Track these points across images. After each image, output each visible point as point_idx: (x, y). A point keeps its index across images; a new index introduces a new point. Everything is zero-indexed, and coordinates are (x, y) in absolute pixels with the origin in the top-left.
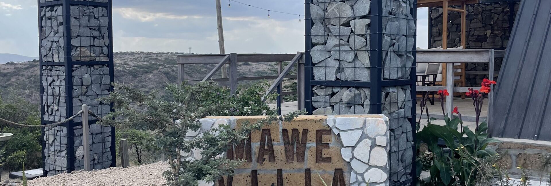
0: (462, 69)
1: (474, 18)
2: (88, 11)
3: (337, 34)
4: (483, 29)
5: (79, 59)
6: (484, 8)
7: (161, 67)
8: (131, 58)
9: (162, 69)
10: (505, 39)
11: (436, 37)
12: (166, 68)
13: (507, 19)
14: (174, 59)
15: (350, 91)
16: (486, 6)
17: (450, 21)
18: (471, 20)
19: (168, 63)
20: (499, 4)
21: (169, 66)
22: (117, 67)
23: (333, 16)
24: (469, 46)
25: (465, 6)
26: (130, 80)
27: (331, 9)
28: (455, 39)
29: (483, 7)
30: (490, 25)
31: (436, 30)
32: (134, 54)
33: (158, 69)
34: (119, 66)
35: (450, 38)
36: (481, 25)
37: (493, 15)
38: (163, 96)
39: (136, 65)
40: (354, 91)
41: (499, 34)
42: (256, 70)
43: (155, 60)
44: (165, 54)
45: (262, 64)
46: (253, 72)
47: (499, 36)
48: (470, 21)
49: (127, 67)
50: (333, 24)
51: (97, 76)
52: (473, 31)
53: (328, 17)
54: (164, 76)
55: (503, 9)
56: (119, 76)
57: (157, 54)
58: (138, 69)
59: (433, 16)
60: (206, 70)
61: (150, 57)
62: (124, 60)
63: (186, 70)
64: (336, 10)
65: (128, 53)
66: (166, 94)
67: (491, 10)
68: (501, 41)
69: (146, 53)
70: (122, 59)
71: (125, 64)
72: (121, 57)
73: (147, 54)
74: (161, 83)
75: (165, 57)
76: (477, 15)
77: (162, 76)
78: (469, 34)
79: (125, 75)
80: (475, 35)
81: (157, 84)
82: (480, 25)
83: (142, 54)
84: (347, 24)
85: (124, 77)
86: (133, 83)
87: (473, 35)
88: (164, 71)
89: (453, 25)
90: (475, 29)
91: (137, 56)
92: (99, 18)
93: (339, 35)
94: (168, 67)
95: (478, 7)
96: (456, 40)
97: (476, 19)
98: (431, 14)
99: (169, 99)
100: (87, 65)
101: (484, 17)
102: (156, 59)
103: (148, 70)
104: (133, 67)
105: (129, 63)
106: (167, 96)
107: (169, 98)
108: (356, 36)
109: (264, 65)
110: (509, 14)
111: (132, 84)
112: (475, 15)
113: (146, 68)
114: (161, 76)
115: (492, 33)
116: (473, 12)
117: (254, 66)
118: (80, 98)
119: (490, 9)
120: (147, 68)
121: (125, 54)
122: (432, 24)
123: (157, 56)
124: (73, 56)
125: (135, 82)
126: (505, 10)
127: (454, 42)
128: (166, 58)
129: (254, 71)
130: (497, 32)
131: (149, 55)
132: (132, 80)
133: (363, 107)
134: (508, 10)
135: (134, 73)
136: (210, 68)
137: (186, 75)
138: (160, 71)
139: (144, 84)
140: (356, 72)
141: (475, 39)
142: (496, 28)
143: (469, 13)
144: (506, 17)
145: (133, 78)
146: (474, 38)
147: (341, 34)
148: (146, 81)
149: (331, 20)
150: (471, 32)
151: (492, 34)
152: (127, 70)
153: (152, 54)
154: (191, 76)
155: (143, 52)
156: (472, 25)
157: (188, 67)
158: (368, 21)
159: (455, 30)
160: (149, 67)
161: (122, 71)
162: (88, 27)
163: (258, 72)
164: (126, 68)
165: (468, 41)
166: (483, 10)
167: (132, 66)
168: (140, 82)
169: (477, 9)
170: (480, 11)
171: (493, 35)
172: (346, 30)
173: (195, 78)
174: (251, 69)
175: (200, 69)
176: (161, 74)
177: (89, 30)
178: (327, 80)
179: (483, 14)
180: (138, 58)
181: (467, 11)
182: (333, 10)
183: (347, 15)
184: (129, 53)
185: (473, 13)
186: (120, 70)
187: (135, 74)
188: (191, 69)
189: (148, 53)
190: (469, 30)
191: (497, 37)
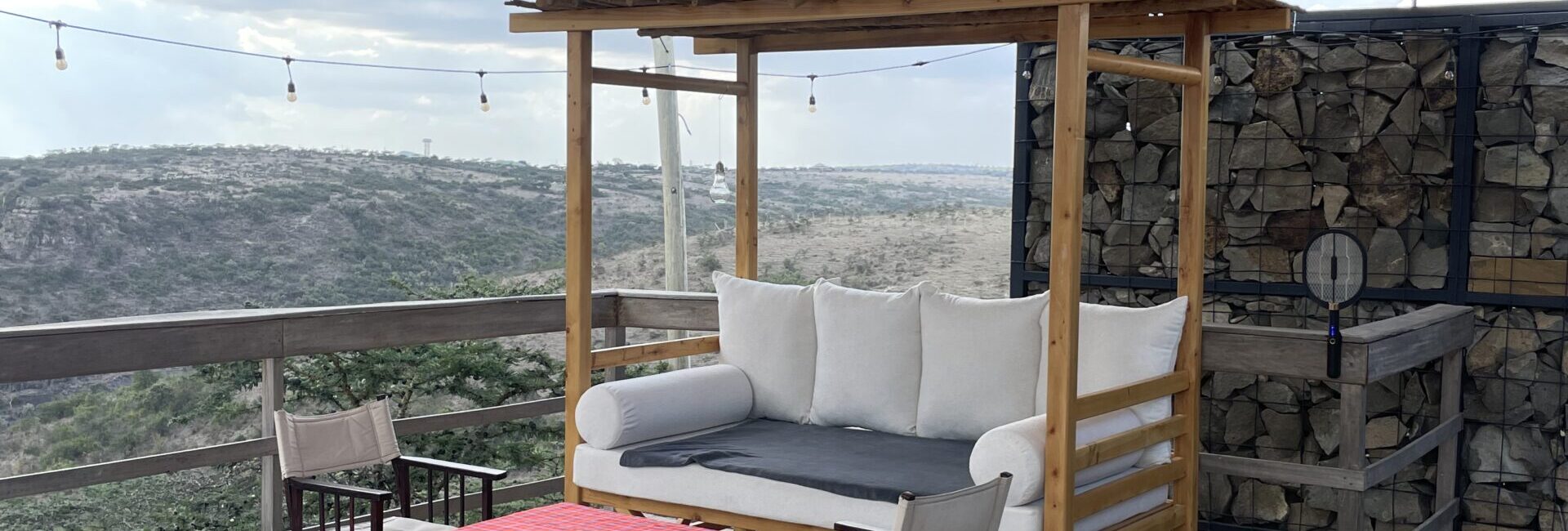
0: (1177, 442)
1: (1257, 116)
4: (1303, 179)
6: (1310, 60)
7: (338, 195)
8: (251, 164)
9: (340, 200)
10: (1422, 238)
12: (352, 197)
13: (1440, 127)
14: (377, 172)
16: (1324, 48)
17: (1128, 127)
18: (1238, 127)
19: (359, 184)
20: (1398, 39)
21: (360, 191)
22: (206, 191)
24: (1222, 265)
25: (1207, 44)
26: (242, 230)
28: (1153, 223)
29: (1303, 57)
30: (1342, 156)
32: (261, 154)
33: (327, 199)
34: (210, 188)
35: (1126, 216)
36: (1294, 156)
37: (1358, 102)
38: (338, 279)
39: (262, 185)
41: (1391, 214)
42: (618, 211)
43: (321, 174)
44: (351, 155)
45: (637, 193)
46: (609, 217)
47: (1393, 221)
48: (1231, 131)
49: (235, 193)
52: (1248, 186)
54: (346, 220)
55: (1420, 69)
56: (210, 219)
57: (329, 157)
58: (268, 199)
59: (1037, 93)
60: (470, 206)
61: (307, 165)
62: (228, 169)
63: (412, 204)
65: (241, 149)
66: (350, 275)
67: (1347, 73)
68: (1402, 248)
69: (296, 151)
70: (222, 166)
71: (228, 183)
72: (218, 163)
73: (299, 156)
74: (335, 242)
75: (351, 166)
76: (1272, 96)
77: (340, 222)
78: (1227, 199)
79: (227, 214)
80: (1258, 207)
81: (324, 243)
82: (1285, 152)
83: (284, 155)
85: (226, 222)
86: (250, 240)
87: (1248, 208)
88: (345, 207)
89: (1140, 145)
90: (1257, 176)
91: (268, 160)
94: (360, 196)
95: (1278, 53)
96: (1155, 229)
97: (1267, 118)
98: (1030, 81)
99: (356, 289)
101: (1308, 109)
102: (322, 170)
103: (297, 202)
104: (253, 191)
105: (242, 180)
106: (353, 281)
107: (357, 286)
109: (641, 197)
110: (1451, 98)
111: (247, 242)
112: (1258, 95)
113: (291, 197)
114: (336, 220)
115: (1350, 202)
116: (1249, 79)
117: (613, 200)
119: (1343, 67)
120: (295, 198)
121: (232, 152)
122: (1031, 134)
123: (328, 161)
125: (258, 238)
126: (1430, 78)
127: (1145, 241)
128: (354, 168)
129: (611, 213)
130: (1380, 200)
131: (305, 157)
132: (249, 231)
134: (1450, 75)
135: (254, 209)
136: (483, 202)
137: (412, 221)
138: (334, 207)
139: (283, 242)
141: (1257, 232)
142: (1376, 175)
143: (1230, 83)
144: (1433, 118)
145: (252, 225)
146: (1252, 226)
148: (291, 236)
150: (1233, 193)
151: (1351, 210)
152: (234, 199)
153: (312, 156)
154: (426, 224)
155: (288, 149)
156: (1245, 154)
157: (419, 195)
159: (1149, 171)
160: (303, 193)
161: (220, 204)
163: (623, 217)
164: (231, 195)
165: (1220, 237)
166: (1306, 74)
167: (249, 189)
168: (275, 235)
169: (1271, 67)
170: (1290, 79)
171: (1359, 217)
173: (436, 230)
174: (603, 208)
175: (453, 205)
176: (337, 216)
179: (1305, 93)
180: (270, 165)
181: (1219, 72)
184: (245, 150)
185: (1250, 87)
186: (214, 202)
187: (259, 212)
188: (427, 203)
189: (303, 151)
190: (1225, 179)
191: (1382, 224)
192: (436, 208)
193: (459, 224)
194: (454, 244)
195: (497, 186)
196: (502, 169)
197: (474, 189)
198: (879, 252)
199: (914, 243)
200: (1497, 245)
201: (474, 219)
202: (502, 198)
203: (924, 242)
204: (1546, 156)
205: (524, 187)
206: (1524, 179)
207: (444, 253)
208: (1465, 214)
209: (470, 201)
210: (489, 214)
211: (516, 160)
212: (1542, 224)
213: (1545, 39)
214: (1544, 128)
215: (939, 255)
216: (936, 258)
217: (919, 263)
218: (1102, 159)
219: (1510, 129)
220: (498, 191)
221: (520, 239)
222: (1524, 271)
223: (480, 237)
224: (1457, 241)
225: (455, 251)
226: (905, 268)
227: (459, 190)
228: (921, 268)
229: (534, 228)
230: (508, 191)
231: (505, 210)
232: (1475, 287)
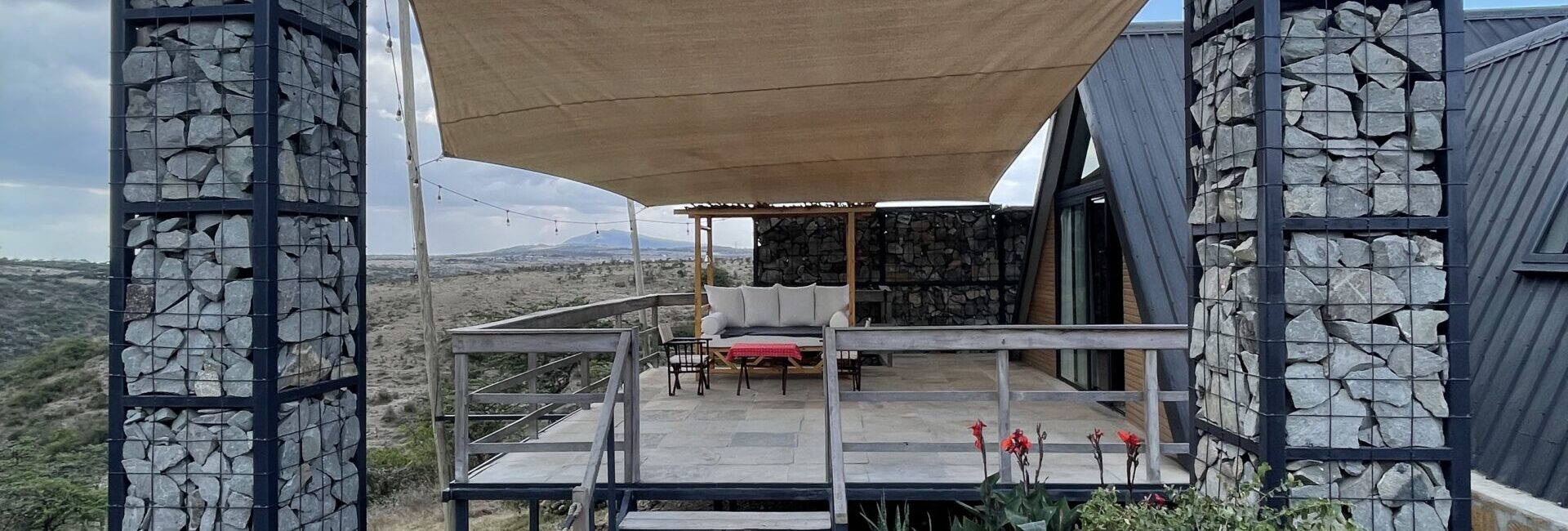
1: (828, 236)
2: (316, 232)
3: (1364, 343)
5: (295, 381)
10: (874, 269)
11: (767, 263)
15: (1402, 472)
18: (822, 238)
23: (1351, 301)
24: (819, 278)
27: (1341, 284)
31: (767, 251)
35: (790, 265)
40: (1412, 471)
47: (866, 264)
48: (820, 240)
50: (1349, 318)
51: (333, 425)
52: (826, 256)
53: (1336, 302)
59: (760, 232)
60: (40, 291)
64: (1355, 286)
76: (831, 230)
80: (829, 261)
84: (1387, 320)
87: (826, 262)
90: (830, 252)
92: (340, 251)
93: (1370, 343)
97: (831, 236)
98: (758, 228)
100: (309, 397)
108: (1415, 348)
118: (295, 504)
124: (282, 375)
126: (873, 225)
127: (796, 273)
133: (1434, 507)
134: (878, 225)
136: (51, 288)
140: (1415, 428)
144: (874, 236)
146: (828, 267)
147: (1374, 342)
149: (1345, 310)
156: (825, 247)
158: (1443, 316)
162: (317, 279)
172: (1387, 333)
175: (25, 291)
177: (319, 288)
178: (1333, 447)
182: (1347, 286)
183: (1388, 299)
185: (825, 228)
191: (864, 265)
192: (10, 294)
193: (31, 304)
194: (27, 318)
195: (63, 276)
196: (66, 265)
197: (42, 279)
198: (376, 306)
199: (398, 299)
200: (892, 269)
201: (44, 300)
202: (66, 285)
203: (404, 299)
204: (902, 246)
205: (86, 277)
206: (897, 252)
207: (17, 325)
208: (883, 261)
209: (40, 288)
210: (57, 297)
211: (78, 259)
212: (902, 263)
213: (899, 216)
214: (901, 239)
215: (415, 306)
216: (414, 307)
217: (403, 311)
218: (781, 248)
219: (893, 239)
220: (63, 280)
221: (86, 312)
222: (899, 276)
223: (50, 312)
224: (882, 269)
225: (27, 323)
226: (395, 314)
227: (29, 281)
228: (404, 314)
229: (96, 304)
230: (69, 280)
231: (70, 293)
232: (888, 280)
